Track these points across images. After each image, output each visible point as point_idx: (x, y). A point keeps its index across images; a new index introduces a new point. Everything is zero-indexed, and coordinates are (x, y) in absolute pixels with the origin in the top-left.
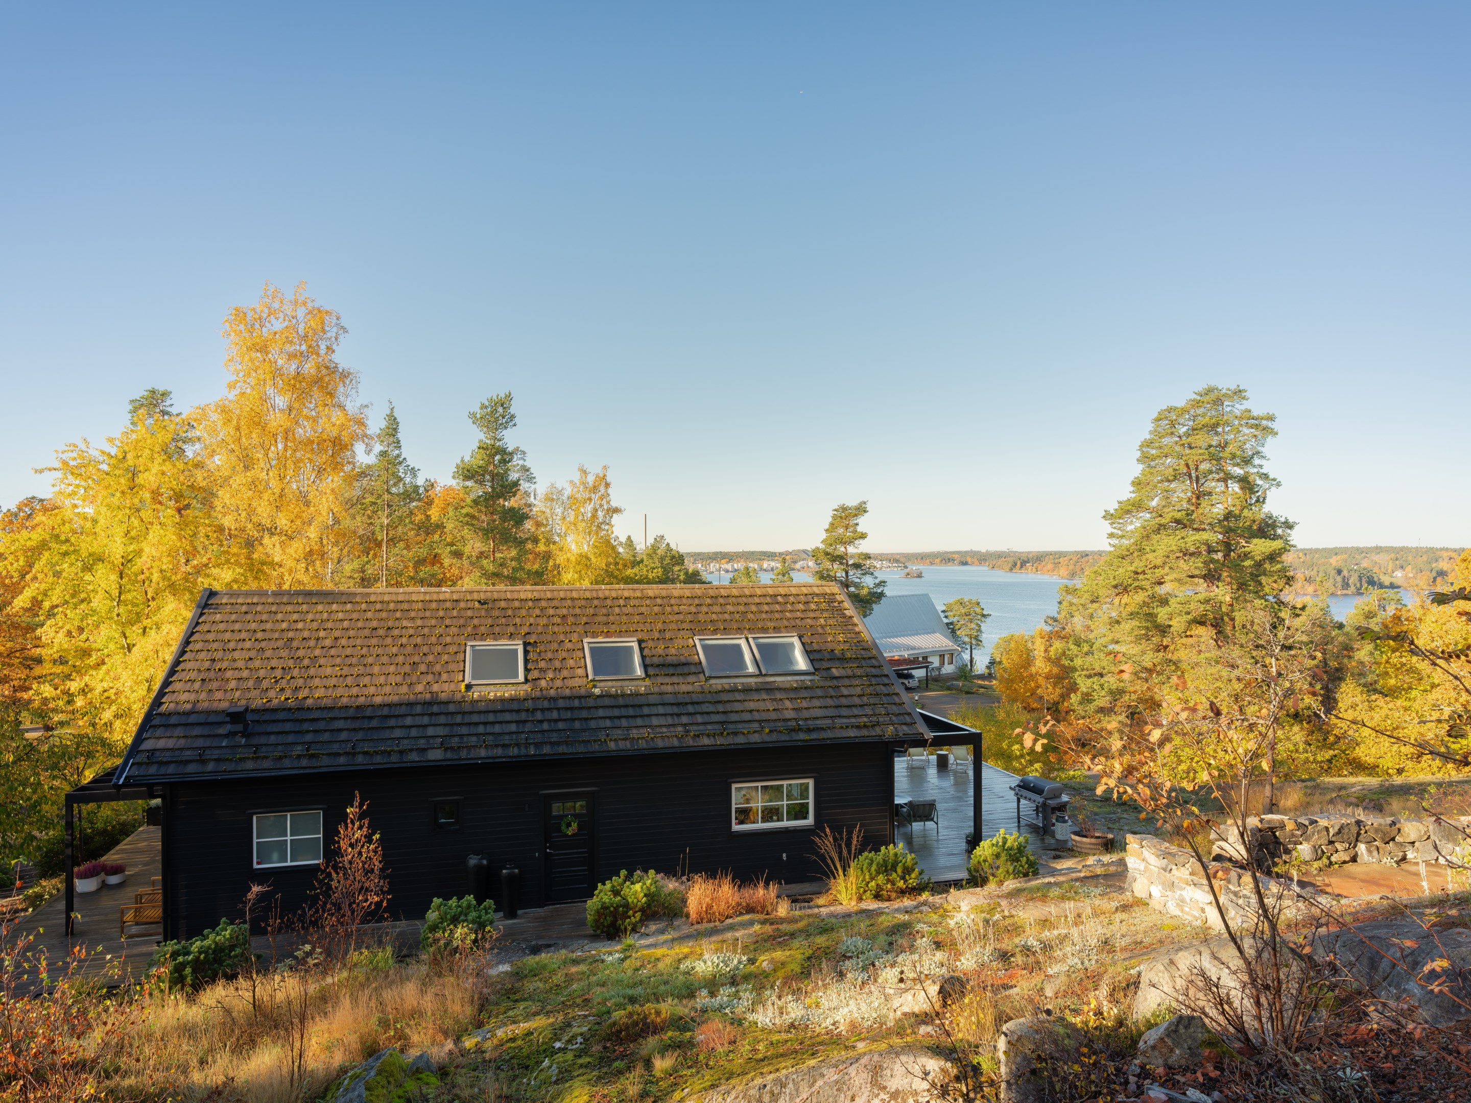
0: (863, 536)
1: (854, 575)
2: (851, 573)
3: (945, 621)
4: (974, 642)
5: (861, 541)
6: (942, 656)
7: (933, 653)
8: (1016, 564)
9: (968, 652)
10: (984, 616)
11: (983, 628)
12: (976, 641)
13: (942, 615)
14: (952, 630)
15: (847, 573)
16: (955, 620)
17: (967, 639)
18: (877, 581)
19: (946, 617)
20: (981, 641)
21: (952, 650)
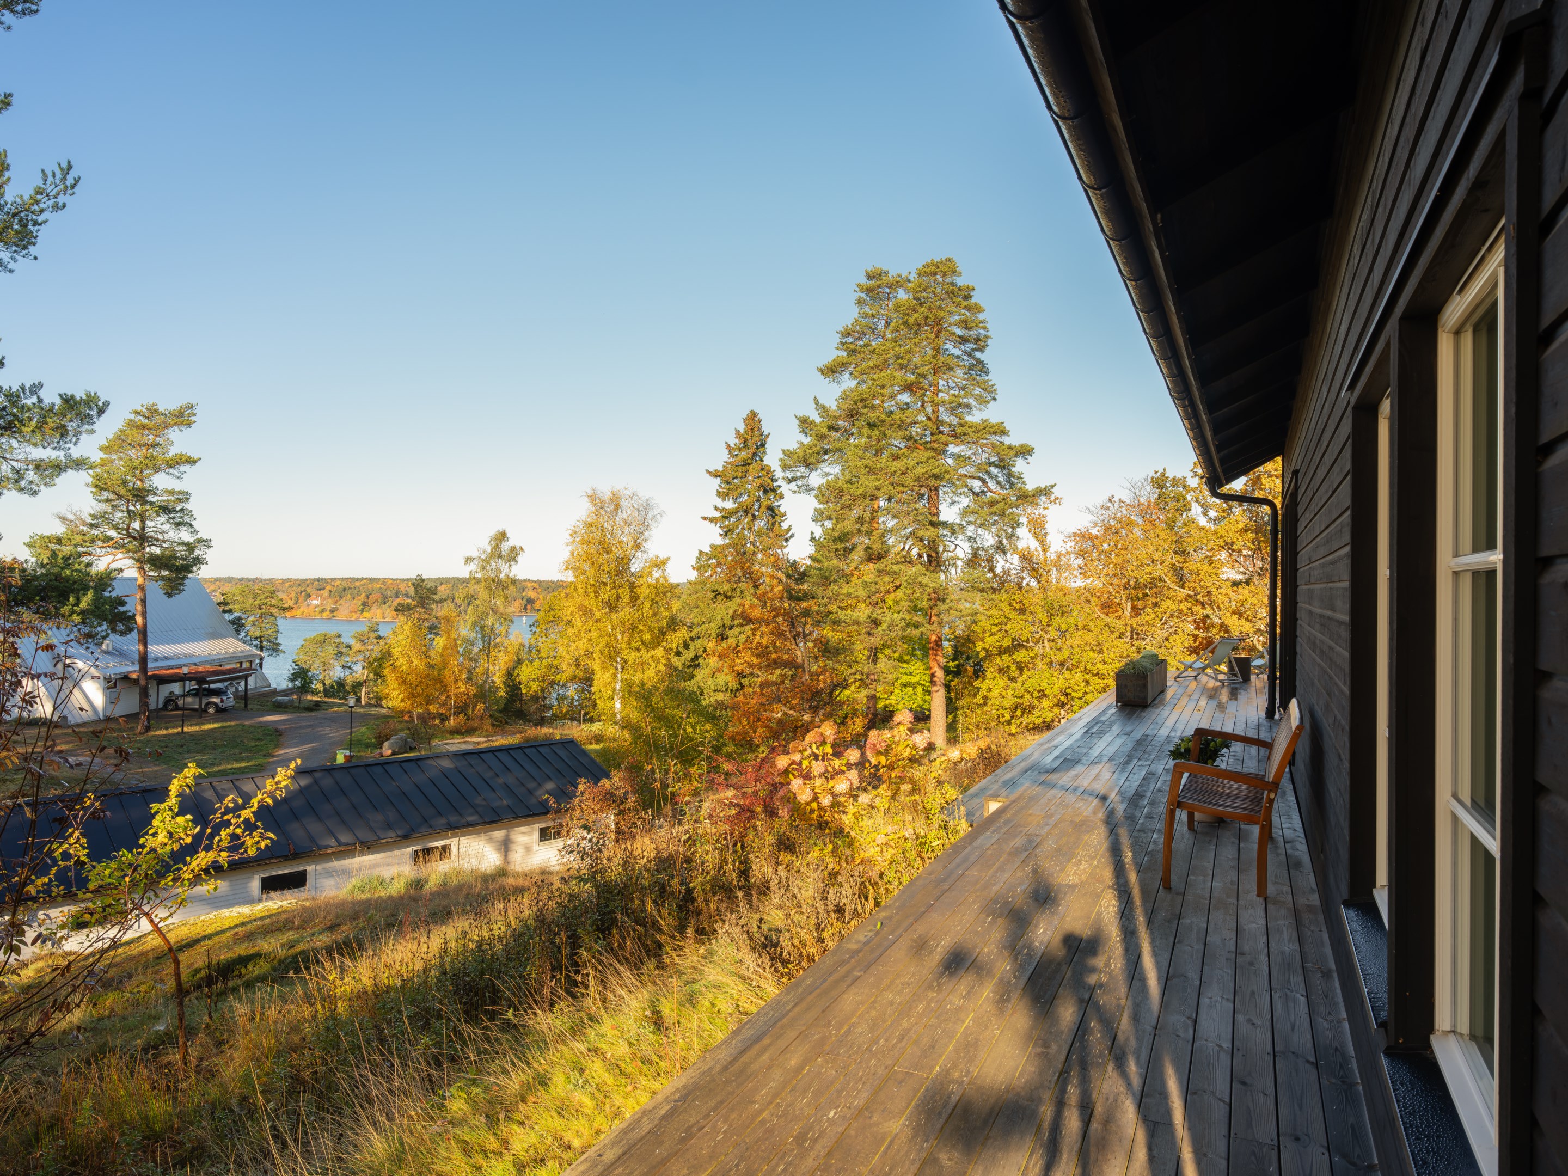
6: (240, 665)
7: (230, 660)
19: (228, 612)
20: (278, 644)
21: (250, 656)
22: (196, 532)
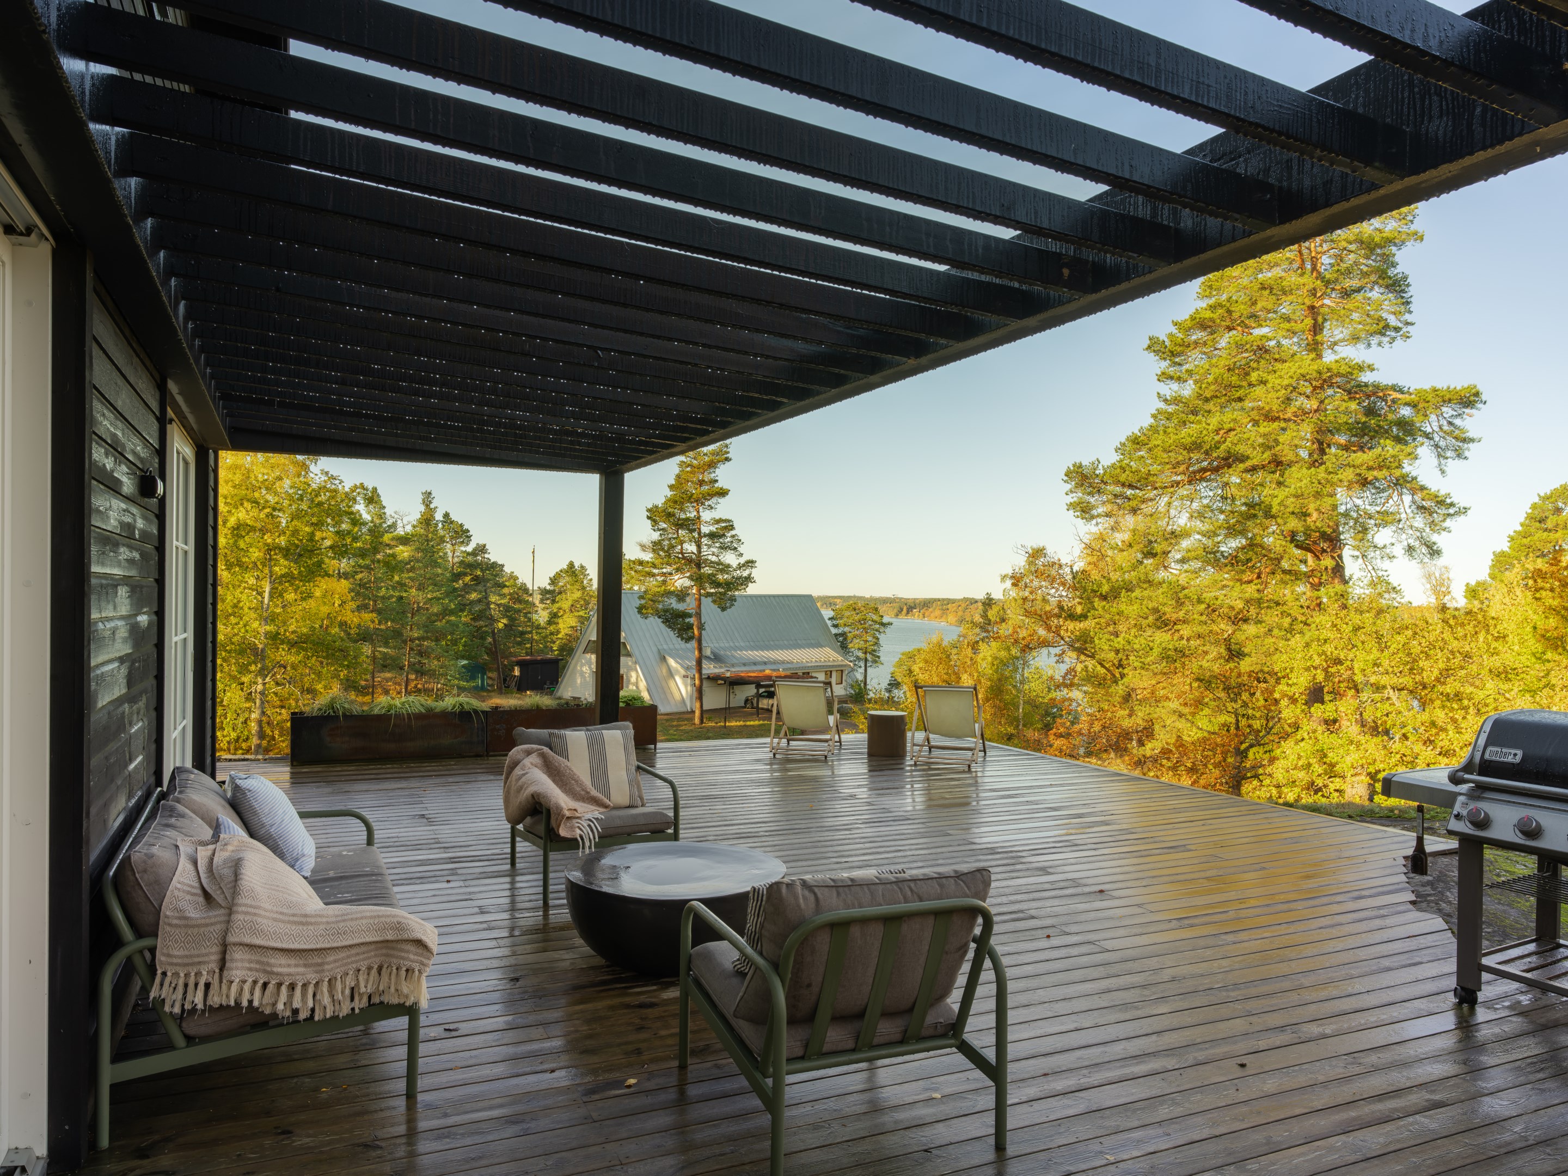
0: (723, 493)
1: (710, 552)
2: (704, 548)
3: (834, 631)
4: (869, 657)
5: (721, 500)
6: (829, 674)
7: (818, 668)
8: (902, 610)
9: (862, 670)
10: (883, 625)
11: (881, 642)
12: (871, 656)
13: (829, 623)
14: (843, 643)
15: (699, 547)
16: (847, 629)
17: (861, 654)
18: (742, 560)
19: (836, 626)
20: (879, 657)
21: (842, 666)
22: (741, 555)
